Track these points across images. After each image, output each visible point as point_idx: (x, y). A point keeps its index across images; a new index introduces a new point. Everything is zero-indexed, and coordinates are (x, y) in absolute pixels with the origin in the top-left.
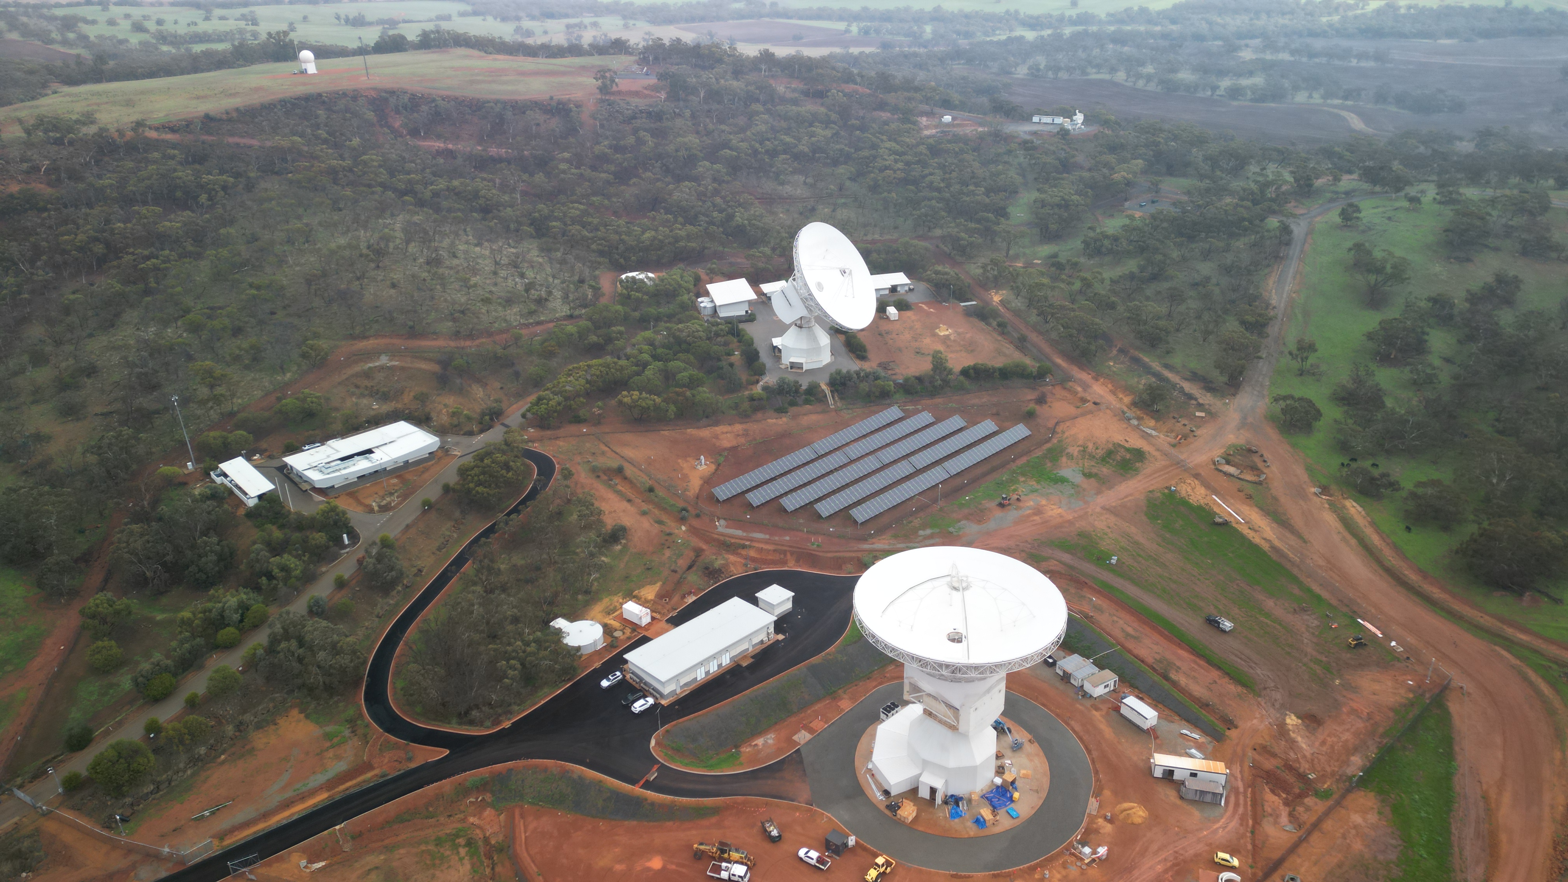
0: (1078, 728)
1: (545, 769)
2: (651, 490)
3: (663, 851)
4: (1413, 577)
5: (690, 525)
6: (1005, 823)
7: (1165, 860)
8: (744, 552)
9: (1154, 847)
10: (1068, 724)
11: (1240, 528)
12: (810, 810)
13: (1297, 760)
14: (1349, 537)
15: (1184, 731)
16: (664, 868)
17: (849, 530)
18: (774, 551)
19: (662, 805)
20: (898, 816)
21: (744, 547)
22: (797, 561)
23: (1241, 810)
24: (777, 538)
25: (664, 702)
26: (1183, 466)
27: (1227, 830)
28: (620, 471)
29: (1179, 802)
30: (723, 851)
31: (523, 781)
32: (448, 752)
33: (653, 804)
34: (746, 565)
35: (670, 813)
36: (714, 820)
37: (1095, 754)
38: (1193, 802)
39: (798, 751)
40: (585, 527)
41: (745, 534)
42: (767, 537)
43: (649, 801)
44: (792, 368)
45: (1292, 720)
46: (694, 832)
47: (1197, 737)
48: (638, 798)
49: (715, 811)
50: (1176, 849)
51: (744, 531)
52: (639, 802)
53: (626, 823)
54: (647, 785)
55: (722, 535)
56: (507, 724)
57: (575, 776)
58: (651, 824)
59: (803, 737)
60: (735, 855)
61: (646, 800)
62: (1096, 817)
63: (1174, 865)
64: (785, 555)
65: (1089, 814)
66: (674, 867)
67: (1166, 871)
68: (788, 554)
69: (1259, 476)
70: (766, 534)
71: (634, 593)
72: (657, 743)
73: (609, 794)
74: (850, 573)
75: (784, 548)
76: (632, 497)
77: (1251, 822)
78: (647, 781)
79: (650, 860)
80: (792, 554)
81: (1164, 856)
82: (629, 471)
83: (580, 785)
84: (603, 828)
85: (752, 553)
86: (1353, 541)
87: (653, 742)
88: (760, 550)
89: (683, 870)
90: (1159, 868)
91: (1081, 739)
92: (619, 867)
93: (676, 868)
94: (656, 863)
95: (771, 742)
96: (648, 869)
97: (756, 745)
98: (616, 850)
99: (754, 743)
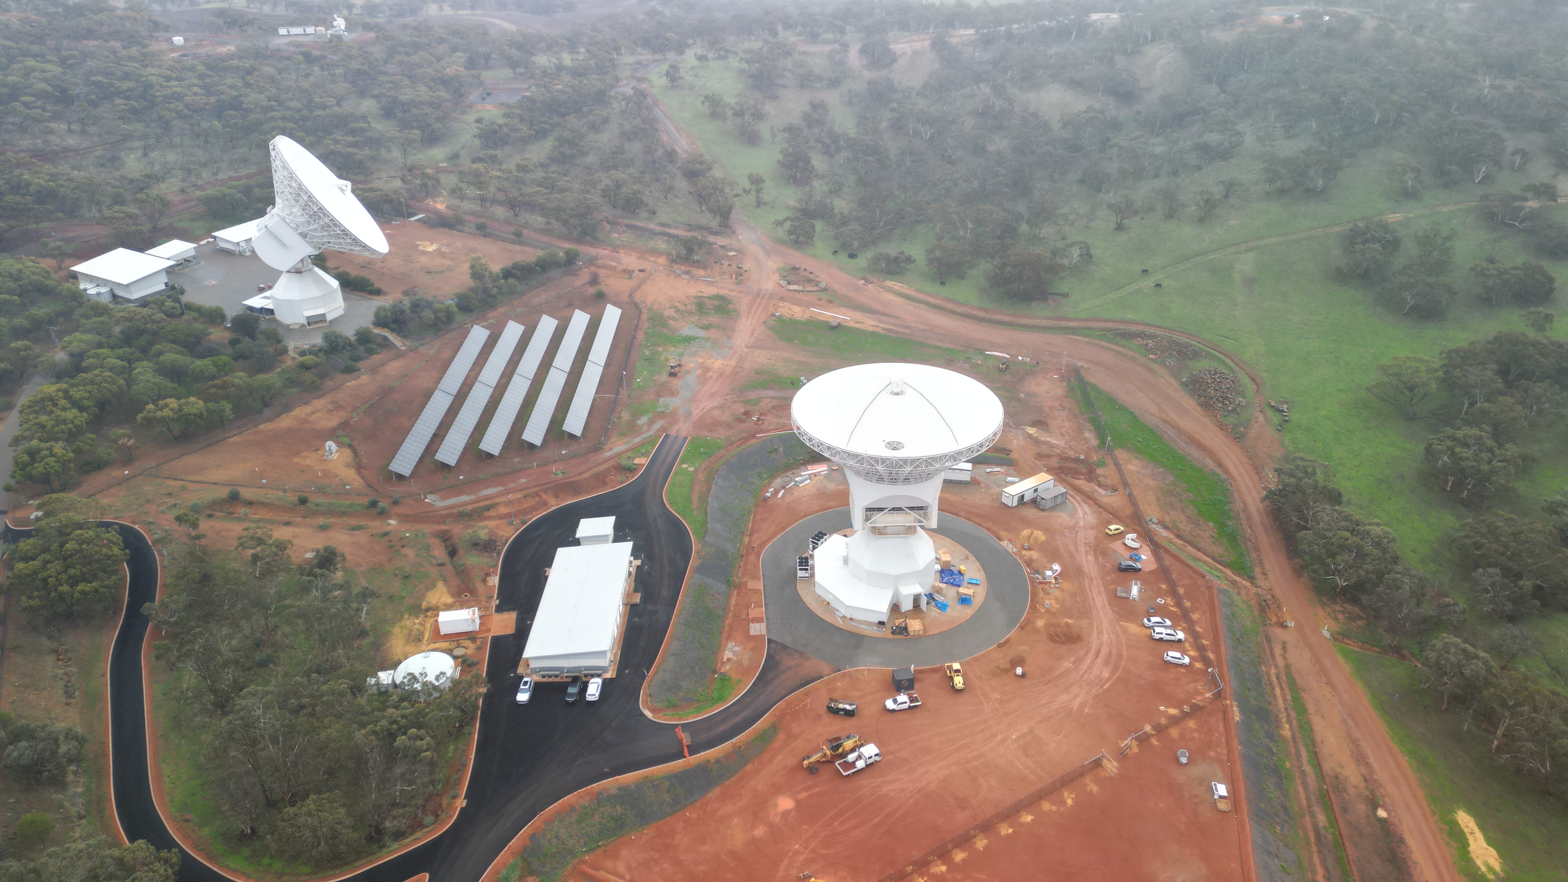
1: (572, 808)
2: (303, 501)
3: (777, 790)
4: (981, 314)
5: (399, 515)
6: (978, 593)
7: (1086, 551)
8: (492, 513)
9: (1072, 548)
11: (851, 324)
12: (845, 674)
13: (1063, 452)
14: (917, 305)
15: (988, 470)
16: (798, 802)
17: (574, 447)
18: (526, 496)
19: (728, 756)
20: (912, 634)
21: (488, 508)
22: (556, 496)
23: (1079, 499)
24: (512, 485)
25: (608, 675)
26: (765, 295)
27: (1088, 514)
28: (234, 498)
29: (1046, 513)
30: (835, 748)
31: (557, 837)
32: (428, 875)
33: (718, 761)
34: (511, 523)
35: (740, 757)
36: (782, 736)
38: (1052, 509)
39: (770, 641)
40: (263, 575)
41: (473, 497)
42: (500, 488)
43: (713, 761)
44: (309, 324)
45: (1031, 431)
46: (780, 757)
47: (998, 469)
48: (699, 765)
49: (774, 728)
50: (1083, 543)
51: (469, 494)
52: (703, 769)
53: (709, 795)
54: (693, 750)
55: (445, 508)
56: (461, 803)
57: (614, 791)
58: (733, 779)
59: (757, 629)
60: (848, 744)
61: (708, 761)
62: (1019, 552)
63: (1096, 552)
64: (539, 496)
65: (1014, 553)
66: (804, 795)
67: (1097, 558)
68: (543, 495)
69: (817, 285)
70: (496, 486)
71: (424, 605)
72: (653, 711)
73: (667, 783)
74: (622, 482)
75: (534, 490)
76: (286, 518)
77: (1091, 502)
78: (688, 746)
79: (776, 806)
80: (546, 492)
81: (1083, 550)
82: (247, 493)
83: (625, 796)
84: (694, 816)
85: (503, 510)
86: (922, 306)
87: (648, 714)
88: (509, 503)
89: (817, 790)
90: (1091, 558)
92: (759, 831)
93: (809, 793)
94: (785, 803)
95: (737, 649)
96: (786, 813)
97: (729, 660)
98: (735, 821)
99: (725, 660)
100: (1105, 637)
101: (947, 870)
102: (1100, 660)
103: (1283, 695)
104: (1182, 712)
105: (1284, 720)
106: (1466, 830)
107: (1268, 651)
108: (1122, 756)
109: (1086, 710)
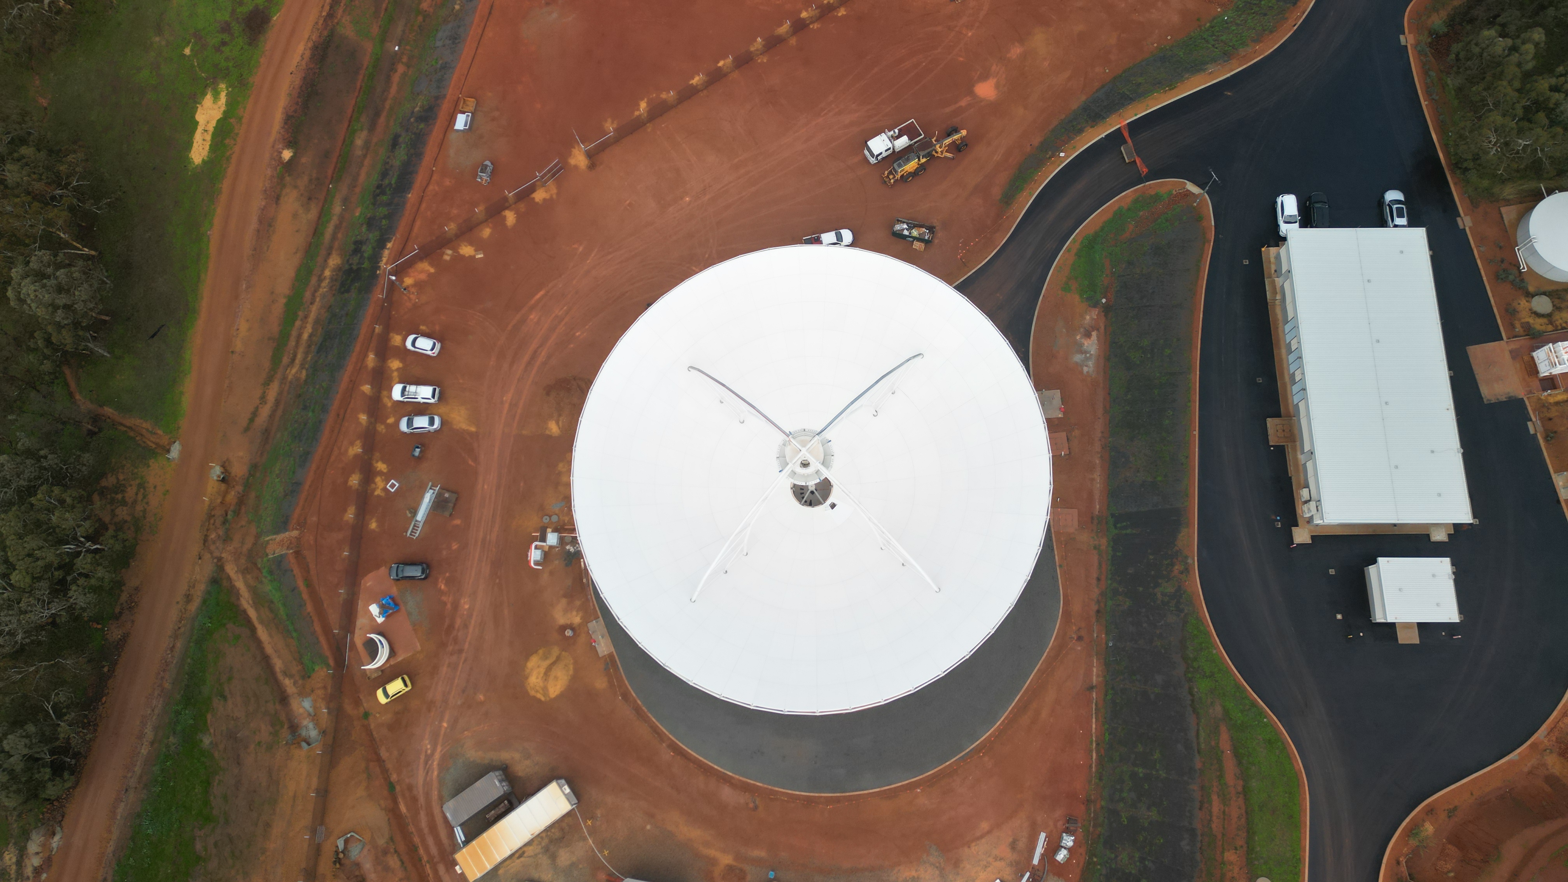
0: (727, 794)
3: (995, 109)
7: (466, 626)
9: (489, 634)
10: (746, 788)
16: (970, 92)
23: (423, 817)
27: (423, 757)
29: (505, 756)
37: (667, 755)
46: (997, 157)
48: (1105, 118)
49: (1008, 198)
50: (464, 655)
53: (1084, 98)
56: (1408, 40)
58: (1055, 120)
62: (586, 621)
63: (451, 627)
65: (597, 618)
66: (963, 103)
67: (456, 606)
72: (1189, 193)
77: (403, 808)
78: (1125, 142)
79: (997, 86)
81: (471, 629)
84: (1098, 69)
87: (1194, 190)
89: (948, 110)
90: (465, 605)
91: (707, 771)
92: (1016, 51)
93: (957, 105)
94: (986, 90)
95: (1078, 358)
96: (984, 77)
97: (1088, 335)
98: (1046, 64)
99: (1094, 334)
100: (507, 398)
101: (801, 12)
102: (533, 346)
103: (302, 328)
104: (455, 249)
105: (325, 284)
106: (208, 137)
107: (279, 412)
108: (561, 172)
109: (581, 249)
